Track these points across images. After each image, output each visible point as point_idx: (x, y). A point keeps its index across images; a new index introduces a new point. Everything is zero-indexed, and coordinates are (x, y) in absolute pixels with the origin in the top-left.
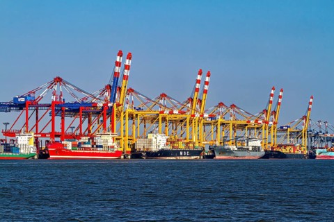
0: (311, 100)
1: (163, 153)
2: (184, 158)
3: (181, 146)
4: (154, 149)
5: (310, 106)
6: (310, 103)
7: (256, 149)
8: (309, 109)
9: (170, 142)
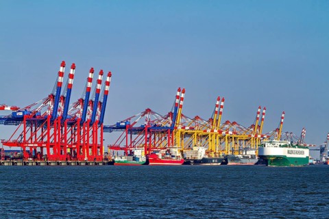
0: (283, 115)
1: (204, 160)
2: (215, 164)
3: (213, 155)
4: (199, 158)
5: (282, 120)
6: (282, 118)
7: (253, 157)
8: (281, 123)
9: (207, 153)
